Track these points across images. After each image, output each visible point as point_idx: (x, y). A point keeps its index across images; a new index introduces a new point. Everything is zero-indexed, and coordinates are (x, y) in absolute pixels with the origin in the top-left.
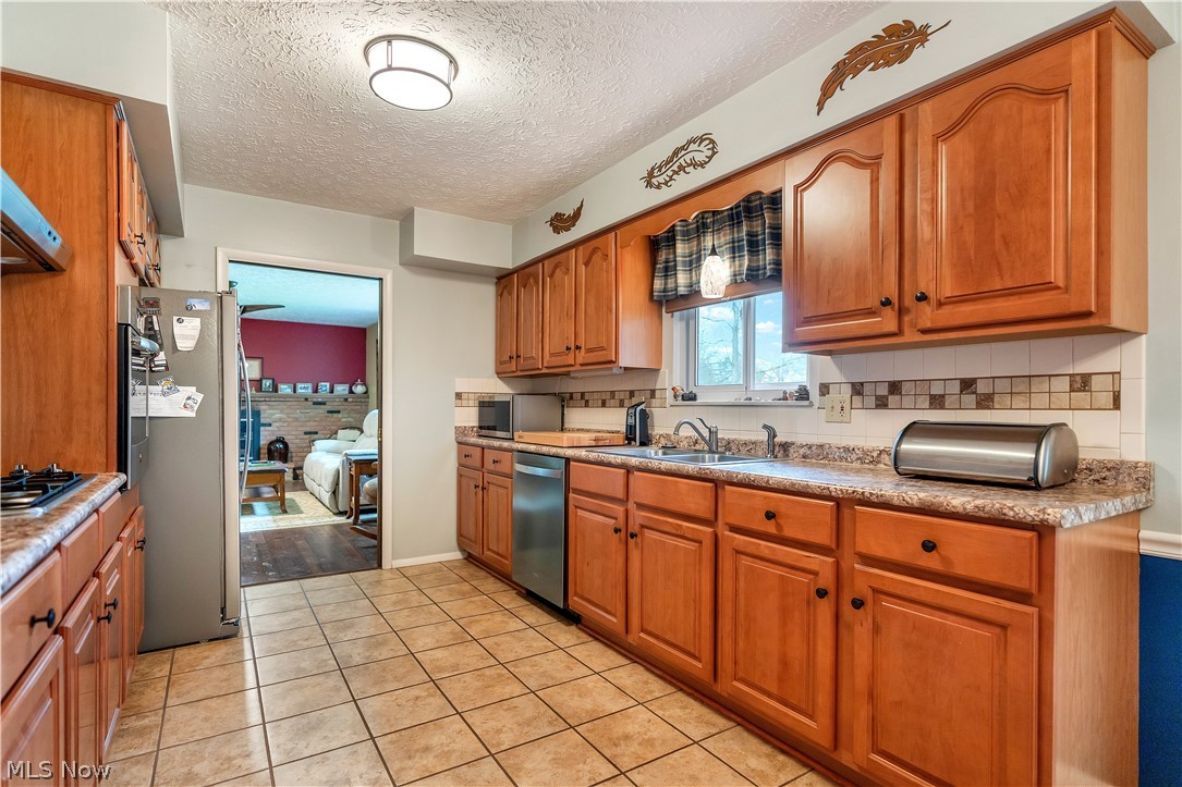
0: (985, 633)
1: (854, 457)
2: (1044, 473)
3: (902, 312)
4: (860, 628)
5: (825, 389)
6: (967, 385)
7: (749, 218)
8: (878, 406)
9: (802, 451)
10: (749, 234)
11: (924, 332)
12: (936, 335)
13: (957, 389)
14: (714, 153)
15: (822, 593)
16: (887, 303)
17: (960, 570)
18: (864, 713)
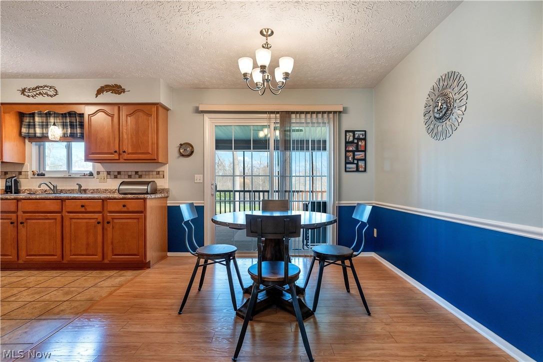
0: (135, 221)
1: (108, 192)
2: (149, 190)
3: (119, 154)
4: (109, 228)
5: (98, 173)
6: (137, 173)
7: (70, 117)
8: (115, 178)
9: (91, 191)
10: (70, 122)
11: (125, 160)
12: (127, 160)
13: (134, 174)
14: (56, 94)
15: (99, 223)
16: (116, 152)
17: (131, 210)
18: (110, 248)
